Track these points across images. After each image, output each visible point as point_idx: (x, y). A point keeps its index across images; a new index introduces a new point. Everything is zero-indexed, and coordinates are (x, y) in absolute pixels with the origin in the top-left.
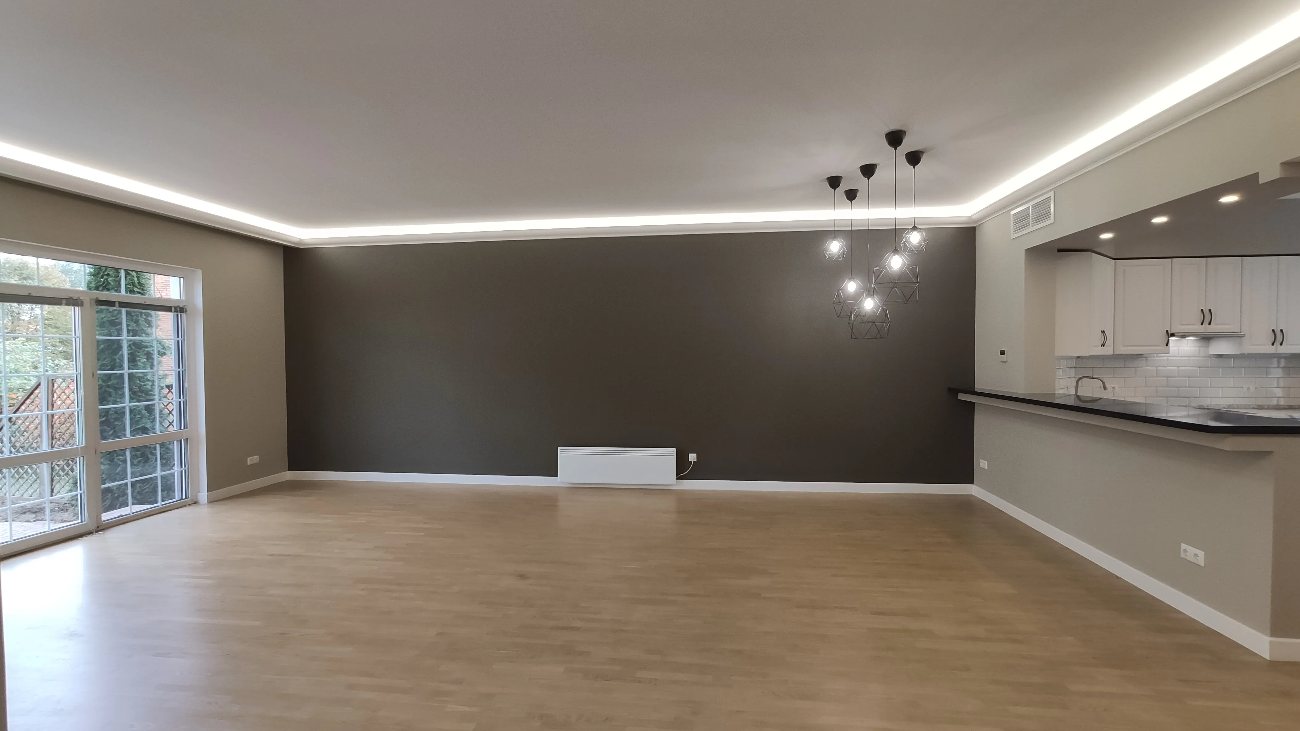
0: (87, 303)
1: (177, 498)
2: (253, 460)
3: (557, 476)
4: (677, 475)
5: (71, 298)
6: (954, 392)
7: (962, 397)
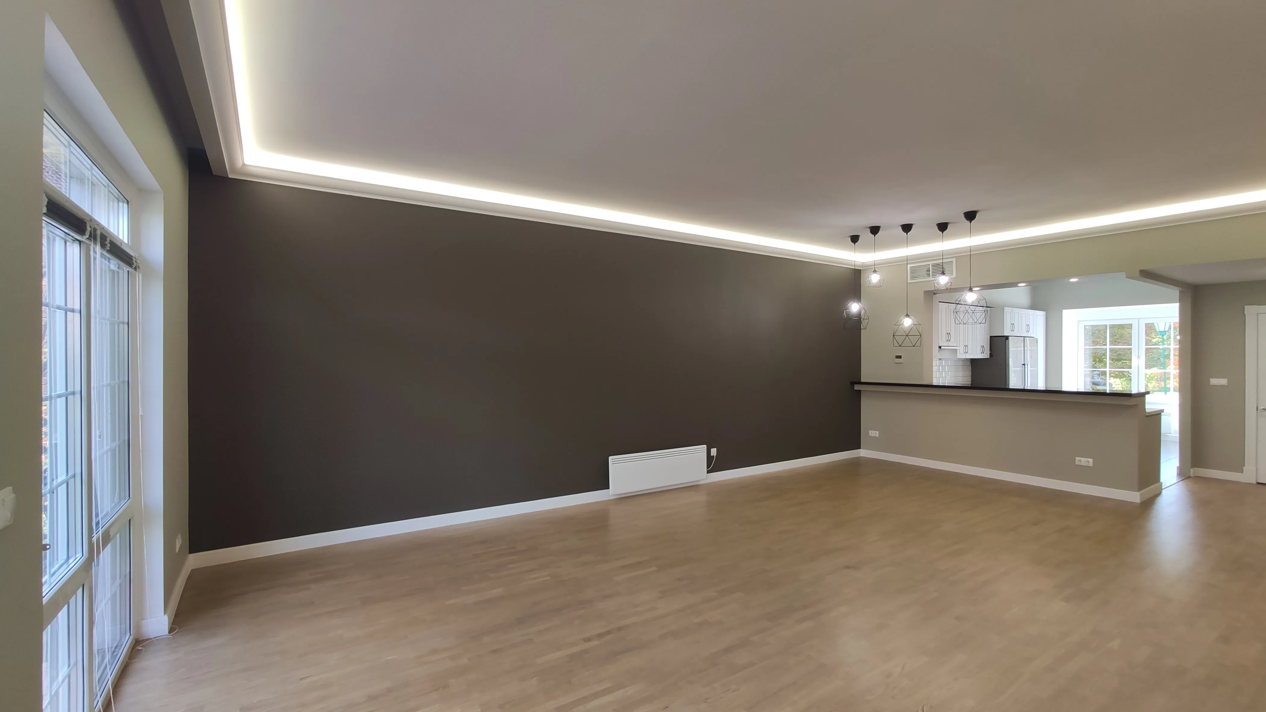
2: (178, 542)
3: (609, 488)
4: (708, 469)
6: (853, 383)
7: (857, 387)
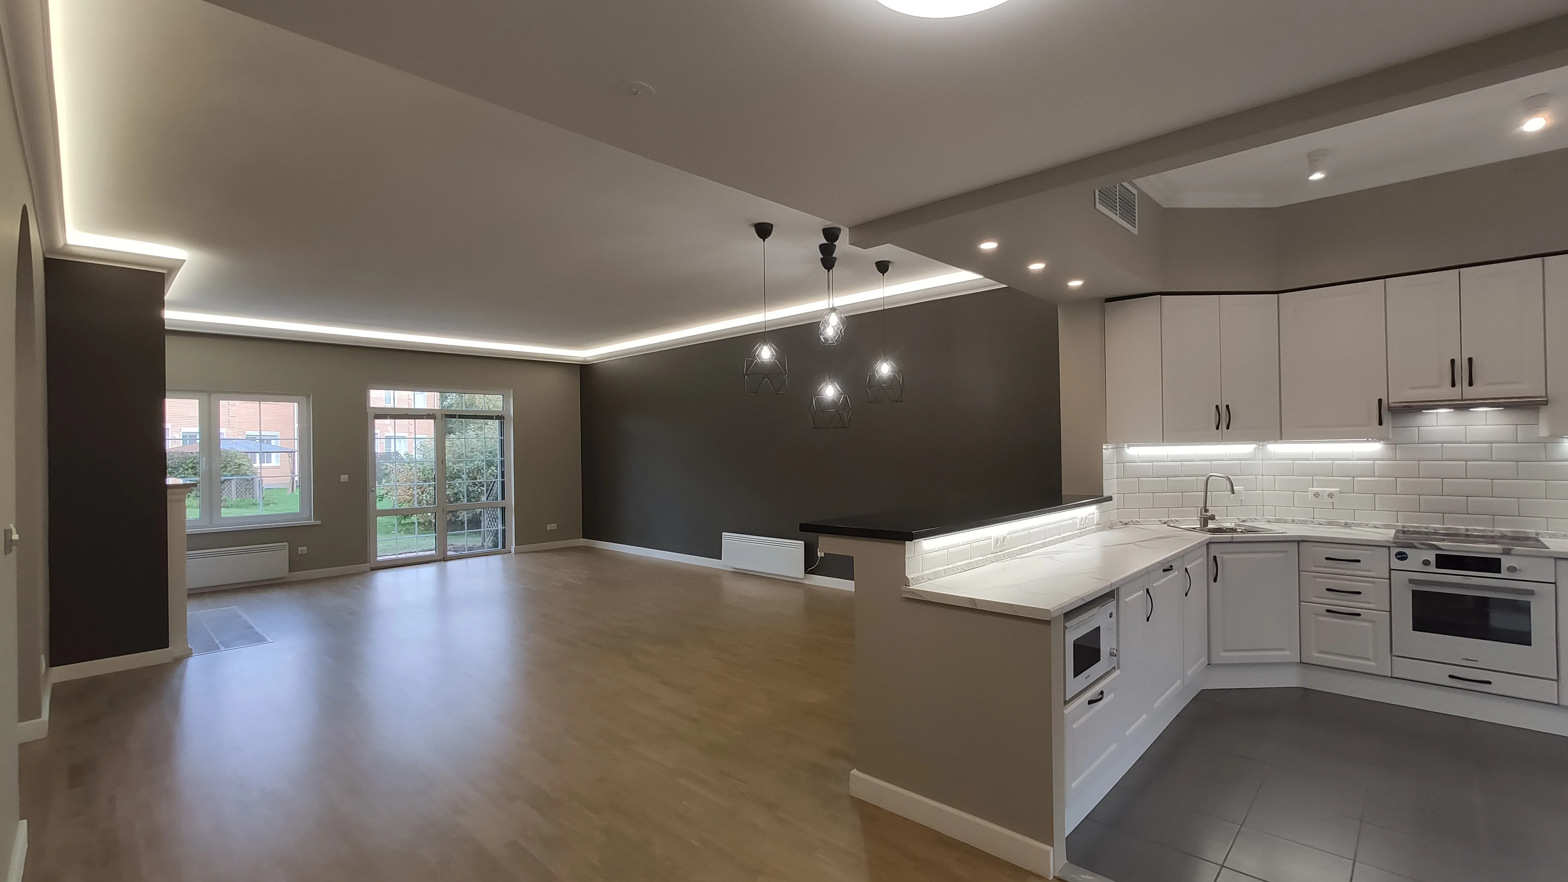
0: (439, 417)
1: (499, 548)
2: (551, 527)
3: (721, 559)
4: (805, 571)
5: (429, 414)
